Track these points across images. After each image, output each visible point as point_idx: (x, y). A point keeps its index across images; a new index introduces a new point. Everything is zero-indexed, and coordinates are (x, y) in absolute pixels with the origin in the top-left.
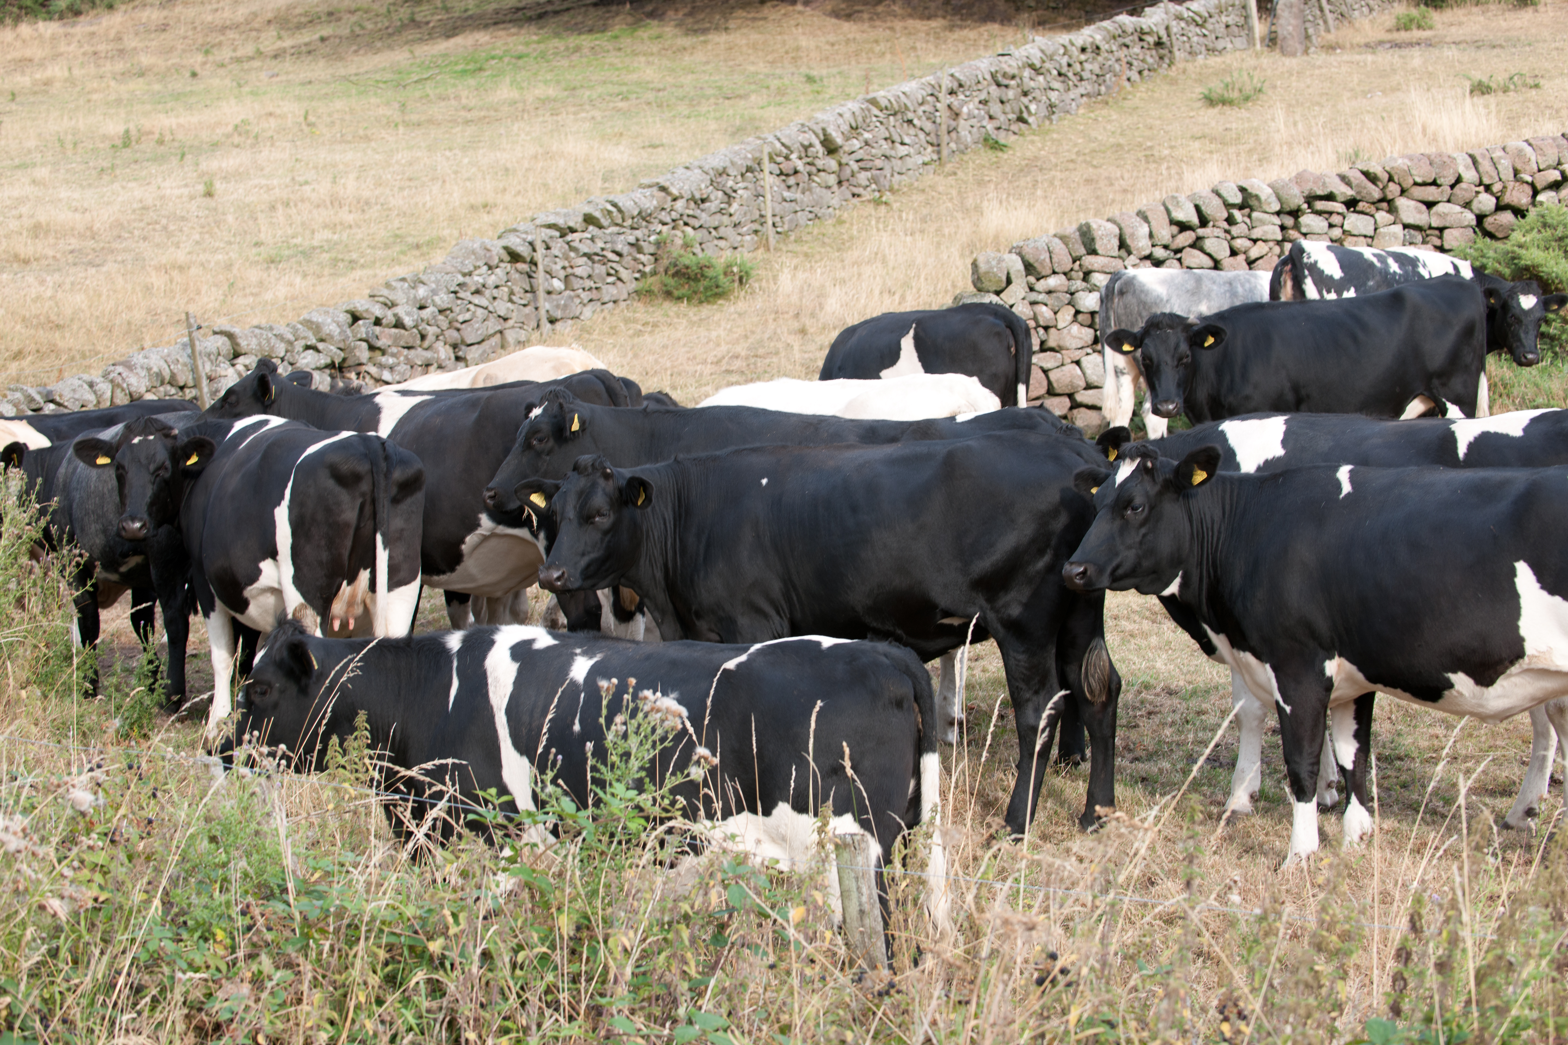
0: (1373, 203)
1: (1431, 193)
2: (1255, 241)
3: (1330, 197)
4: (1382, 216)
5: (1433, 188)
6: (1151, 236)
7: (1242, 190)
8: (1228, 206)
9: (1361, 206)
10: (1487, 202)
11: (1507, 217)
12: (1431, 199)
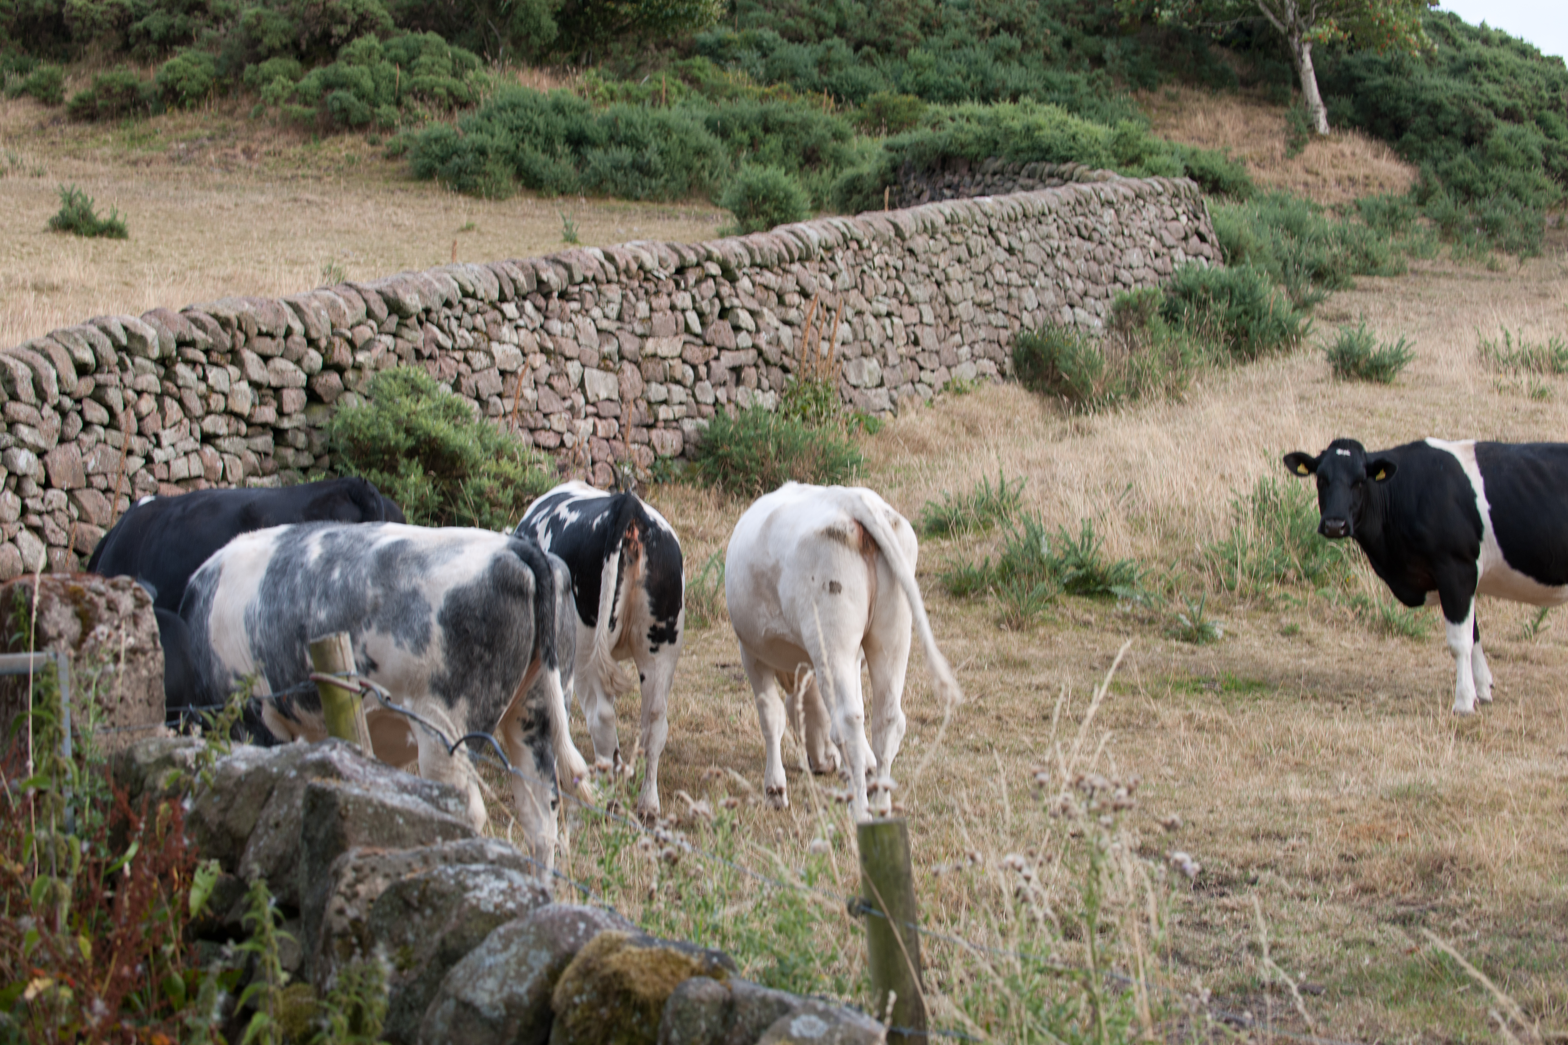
0: (223, 354)
1: (267, 345)
2: (140, 393)
3: (192, 344)
4: (234, 371)
5: (268, 340)
6: (59, 380)
7: (126, 329)
8: (118, 347)
9: (215, 356)
10: (315, 359)
11: (334, 379)
12: (269, 352)
